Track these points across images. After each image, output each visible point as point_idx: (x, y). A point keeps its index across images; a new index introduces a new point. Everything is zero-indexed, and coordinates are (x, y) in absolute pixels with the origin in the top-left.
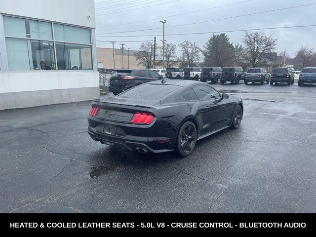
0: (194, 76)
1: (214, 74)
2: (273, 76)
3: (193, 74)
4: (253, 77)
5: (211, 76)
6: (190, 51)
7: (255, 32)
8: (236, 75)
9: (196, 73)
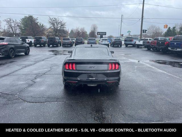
0: (29, 42)
1: (43, 41)
2: (76, 42)
3: (29, 40)
4: (66, 43)
5: (41, 42)
6: (13, 25)
7: (55, 17)
8: (57, 41)
9: (30, 40)
